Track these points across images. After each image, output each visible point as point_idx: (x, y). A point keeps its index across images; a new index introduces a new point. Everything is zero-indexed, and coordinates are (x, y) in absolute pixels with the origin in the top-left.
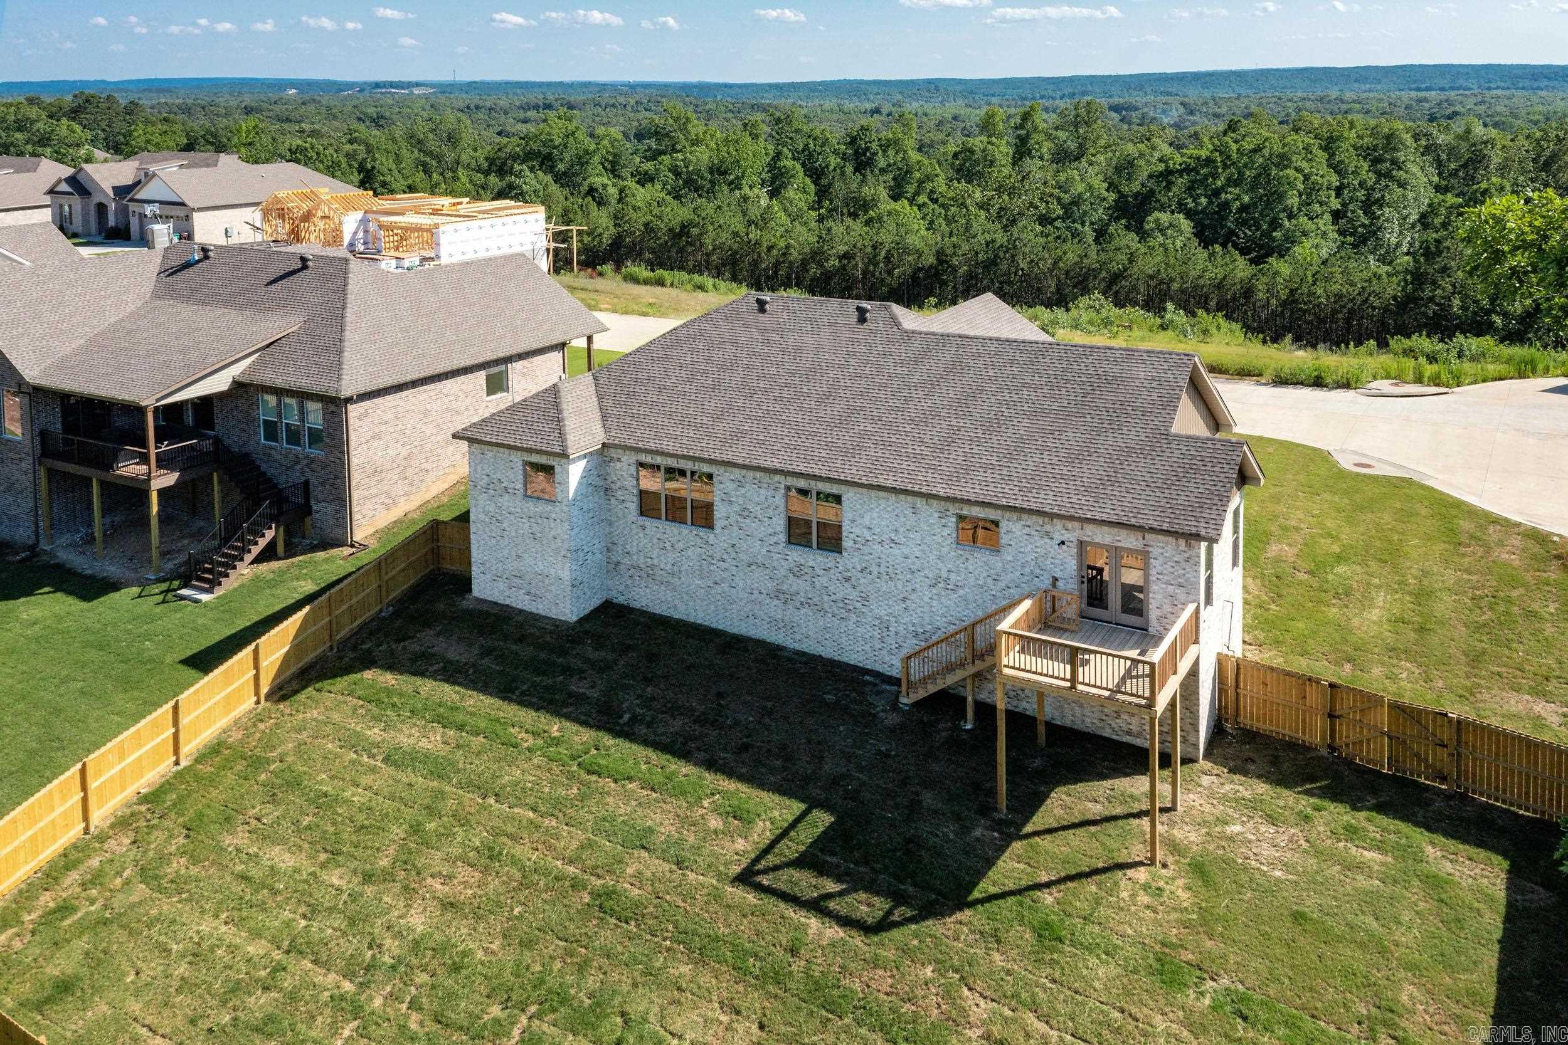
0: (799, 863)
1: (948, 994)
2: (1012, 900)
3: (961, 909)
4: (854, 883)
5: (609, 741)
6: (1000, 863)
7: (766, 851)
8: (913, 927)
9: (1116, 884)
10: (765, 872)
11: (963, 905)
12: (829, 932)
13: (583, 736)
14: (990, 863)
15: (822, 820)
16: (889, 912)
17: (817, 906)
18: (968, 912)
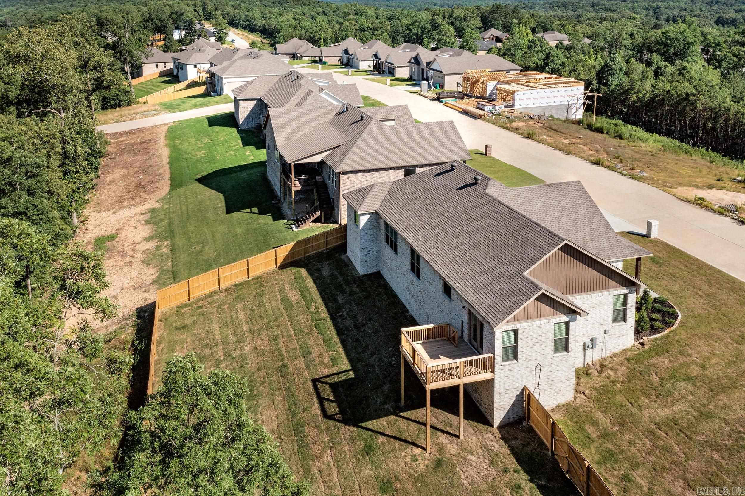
0: (332, 385)
1: (323, 449)
2: (370, 433)
3: (354, 426)
4: (338, 401)
5: (329, 320)
6: (381, 419)
7: (328, 376)
8: (337, 423)
9: (405, 449)
10: (322, 382)
11: (356, 425)
12: (317, 411)
13: (325, 314)
14: (379, 417)
15: (352, 375)
16: (336, 414)
17: (321, 400)
18: (355, 429)
